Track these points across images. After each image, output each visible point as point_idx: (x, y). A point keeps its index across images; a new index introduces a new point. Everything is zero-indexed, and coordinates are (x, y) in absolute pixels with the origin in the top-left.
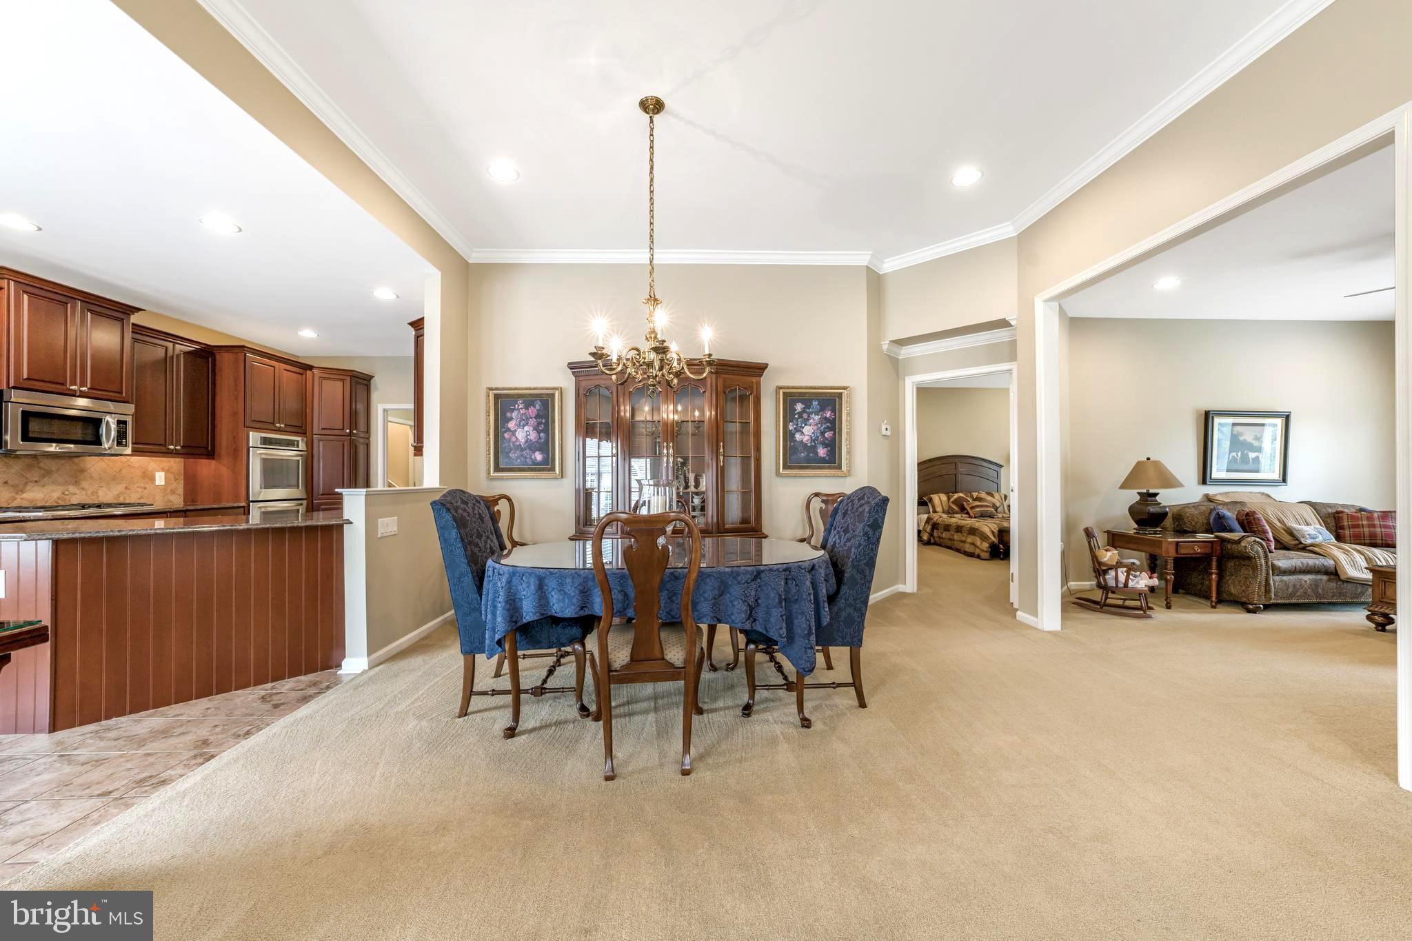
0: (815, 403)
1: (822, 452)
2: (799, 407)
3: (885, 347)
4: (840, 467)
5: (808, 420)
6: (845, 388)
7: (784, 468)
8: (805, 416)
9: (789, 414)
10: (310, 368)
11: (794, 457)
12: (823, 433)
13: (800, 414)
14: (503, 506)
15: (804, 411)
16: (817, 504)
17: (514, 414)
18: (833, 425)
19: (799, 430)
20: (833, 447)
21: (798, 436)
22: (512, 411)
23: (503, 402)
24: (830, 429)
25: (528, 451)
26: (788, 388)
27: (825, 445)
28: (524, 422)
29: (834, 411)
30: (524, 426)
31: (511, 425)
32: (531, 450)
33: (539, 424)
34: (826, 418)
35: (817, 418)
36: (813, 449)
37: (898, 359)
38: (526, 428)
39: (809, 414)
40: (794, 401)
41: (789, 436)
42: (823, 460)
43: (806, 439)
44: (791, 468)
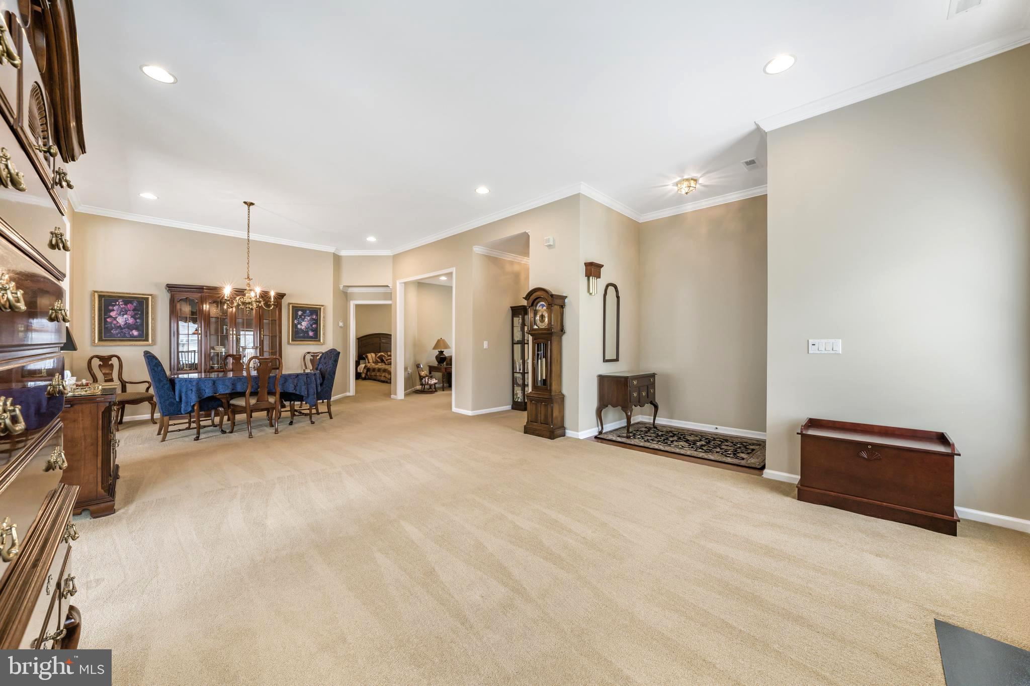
0: (308, 312)
1: (311, 334)
2: (300, 313)
3: (341, 288)
4: (320, 341)
5: (304, 319)
6: (322, 306)
7: (292, 341)
8: (303, 317)
9: (295, 316)
11: (297, 336)
12: (311, 325)
13: (300, 316)
14: (114, 361)
15: (302, 315)
16: (308, 357)
17: (115, 308)
18: (316, 322)
19: (300, 323)
20: (316, 331)
21: (299, 326)
22: (114, 305)
23: (107, 302)
24: (315, 323)
25: (127, 330)
26: (295, 304)
27: (312, 331)
28: (123, 312)
29: (317, 315)
30: (123, 315)
31: (113, 314)
32: (129, 329)
33: (136, 314)
34: (313, 318)
35: (309, 318)
36: (307, 332)
37: (347, 293)
38: (125, 316)
39: (305, 316)
40: (299, 311)
41: (295, 326)
42: (311, 337)
43: (303, 327)
44: (295, 341)
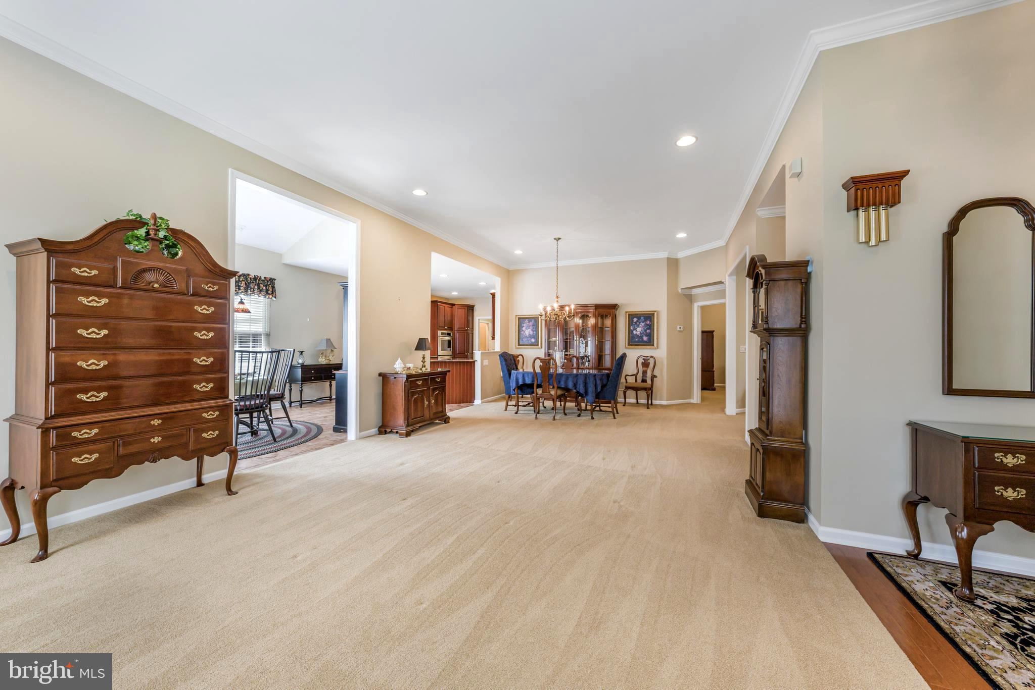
0: (642, 318)
1: (645, 338)
2: (635, 320)
3: (680, 291)
4: (653, 345)
5: (639, 325)
6: (656, 311)
7: (628, 345)
8: (638, 323)
9: (631, 323)
10: (454, 305)
11: (633, 341)
12: (646, 331)
13: (636, 323)
14: (520, 358)
15: (637, 321)
16: (641, 361)
17: (525, 325)
18: (650, 327)
19: (635, 329)
20: (650, 337)
21: (634, 332)
22: (524, 323)
23: (521, 320)
24: (648, 329)
25: (529, 339)
26: (630, 312)
27: (646, 335)
28: (528, 327)
29: (651, 321)
31: (524, 329)
33: (533, 328)
34: (647, 324)
35: (643, 324)
36: (641, 337)
37: (691, 295)
38: (529, 330)
39: (640, 323)
40: (634, 318)
41: (630, 332)
42: (645, 342)
43: (638, 333)
44: (631, 345)
